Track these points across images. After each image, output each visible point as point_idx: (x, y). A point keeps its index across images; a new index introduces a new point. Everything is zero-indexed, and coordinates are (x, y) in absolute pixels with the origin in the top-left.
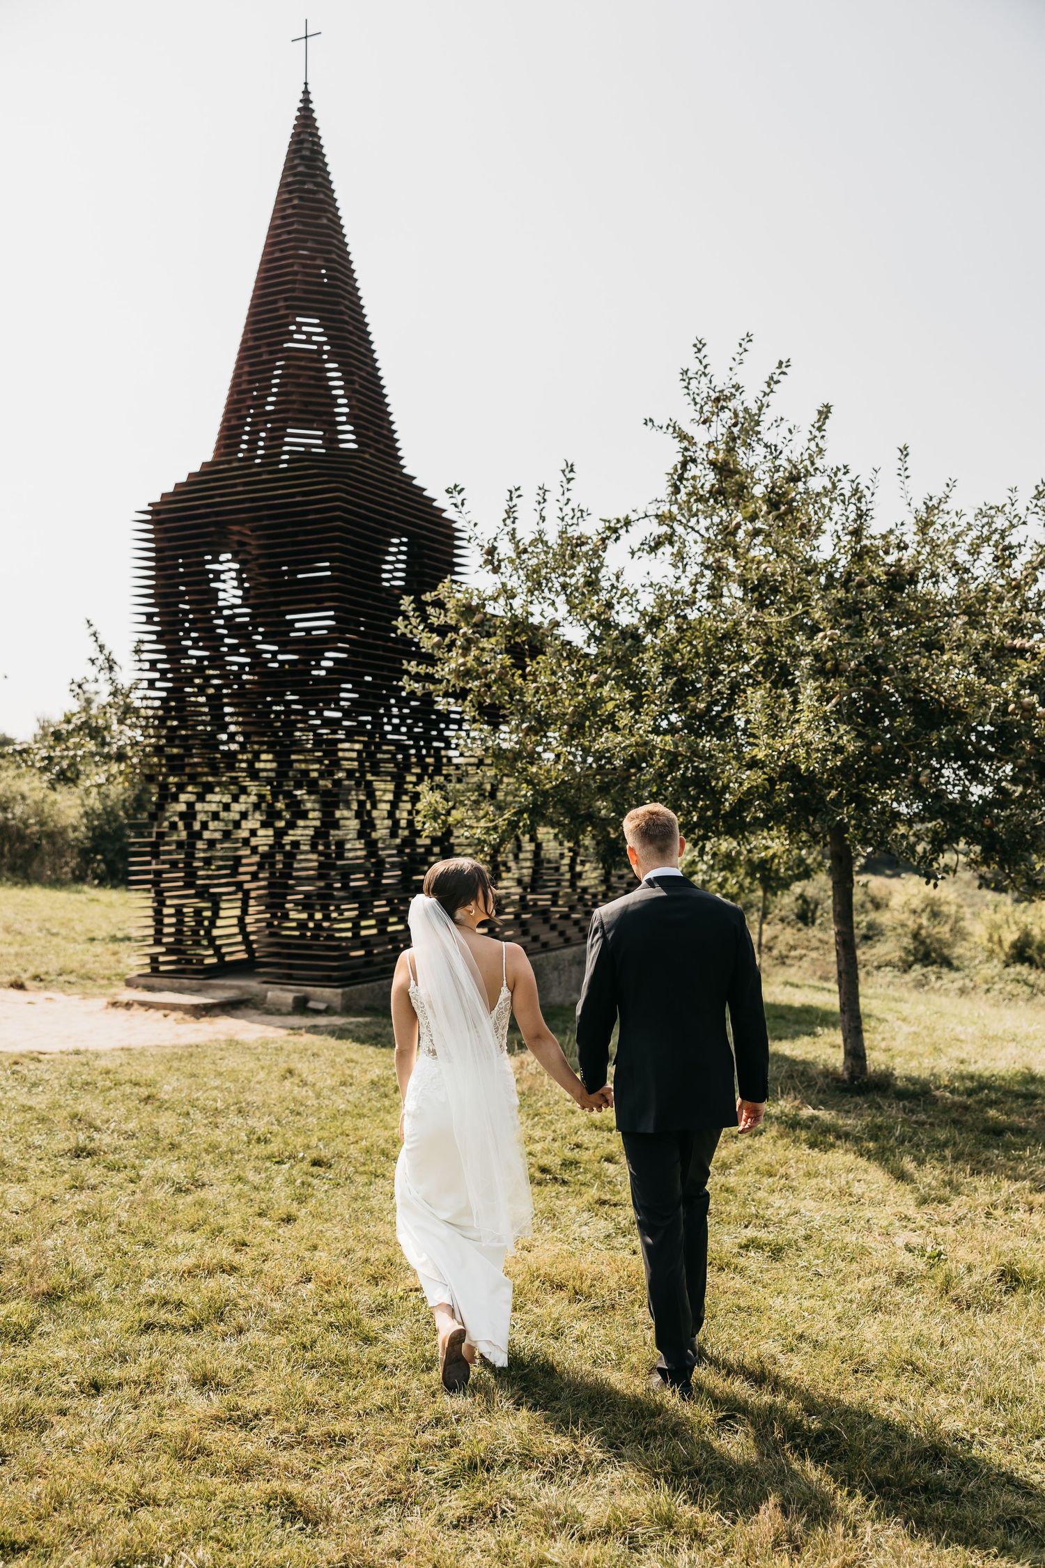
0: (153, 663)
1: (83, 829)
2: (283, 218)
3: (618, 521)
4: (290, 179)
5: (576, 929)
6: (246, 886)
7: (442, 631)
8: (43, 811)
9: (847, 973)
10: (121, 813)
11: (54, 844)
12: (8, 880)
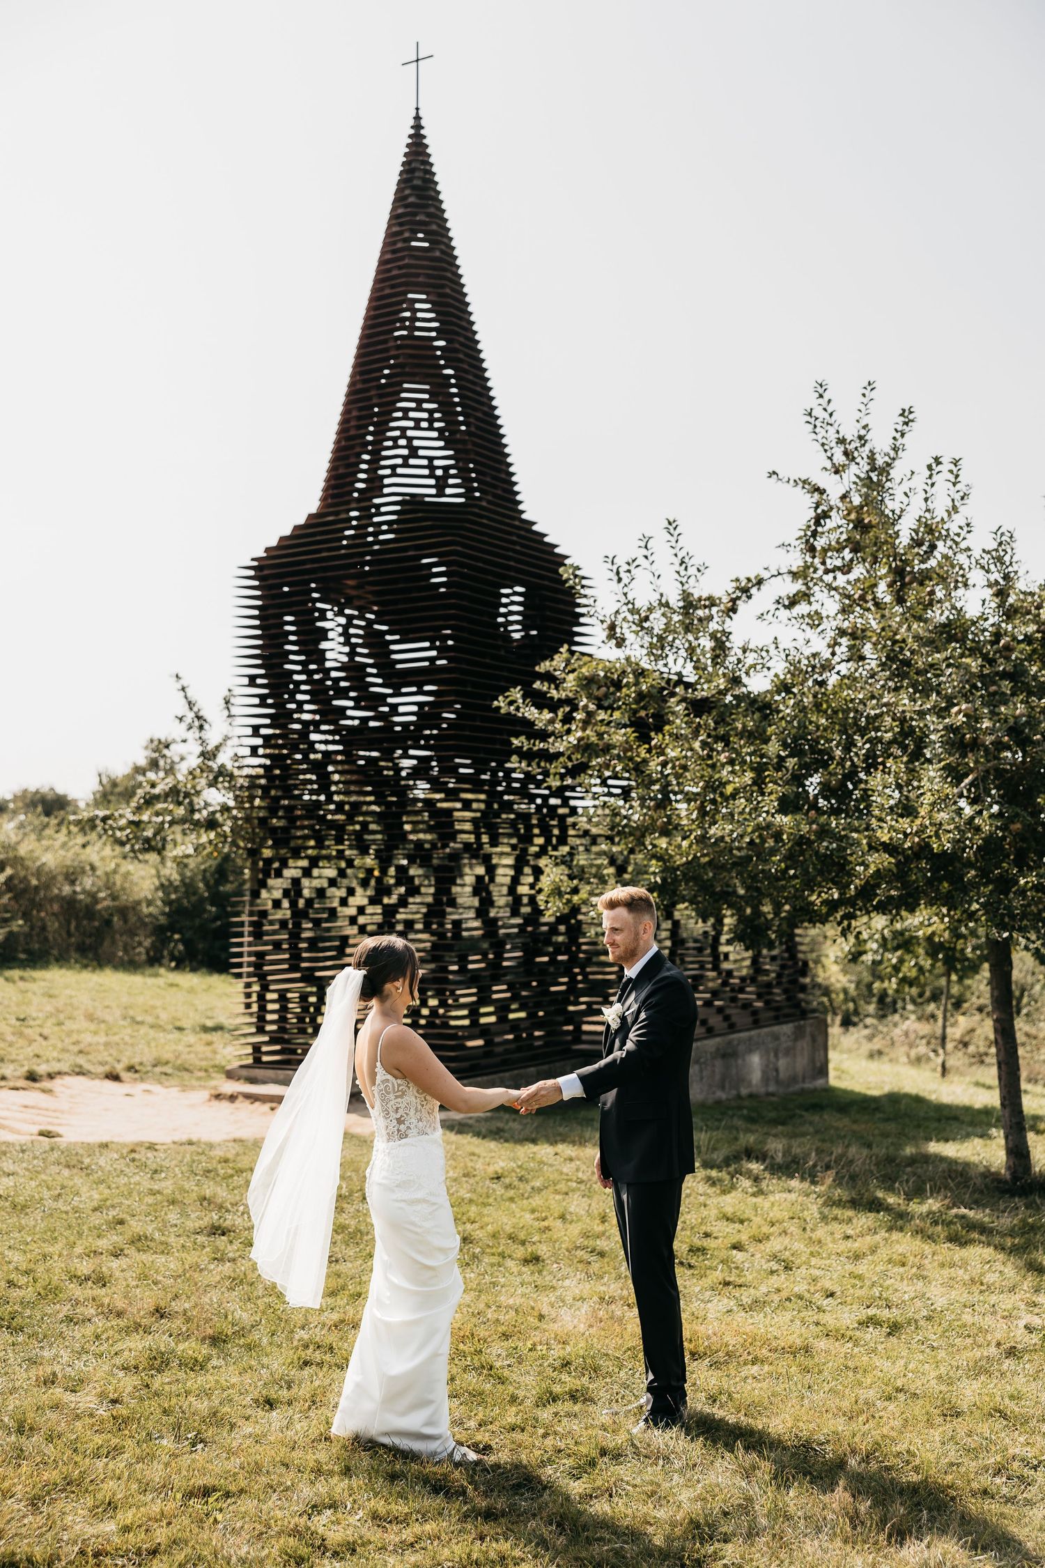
0: (256, 729)
1: (159, 903)
2: (394, 252)
3: (749, 580)
4: (400, 211)
5: (720, 1018)
8: (114, 884)
9: (1007, 1064)
10: (201, 885)
11: (126, 921)
12: (76, 962)
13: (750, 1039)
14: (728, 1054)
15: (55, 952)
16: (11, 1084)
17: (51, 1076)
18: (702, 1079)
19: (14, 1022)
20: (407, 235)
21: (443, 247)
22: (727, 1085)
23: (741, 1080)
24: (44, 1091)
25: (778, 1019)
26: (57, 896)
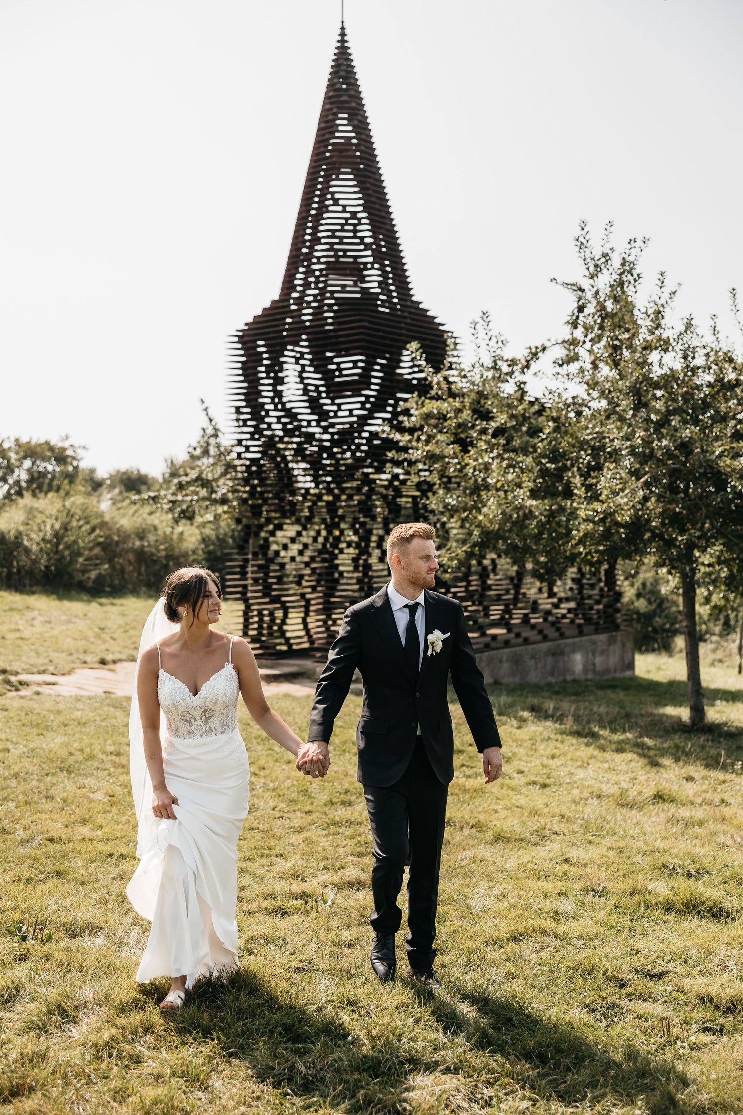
0: (241, 441)
1: (201, 552)
2: (327, 122)
3: (537, 348)
4: (331, 94)
6: (308, 596)
7: (411, 431)
8: (171, 540)
10: (231, 540)
13: (574, 643)
14: (557, 653)
15: (130, 586)
16: (90, 665)
17: (115, 662)
18: (537, 669)
19: (96, 630)
20: (335, 110)
21: (359, 118)
22: (556, 674)
23: (567, 670)
24: (110, 670)
25: (597, 631)
26: (132, 548)
